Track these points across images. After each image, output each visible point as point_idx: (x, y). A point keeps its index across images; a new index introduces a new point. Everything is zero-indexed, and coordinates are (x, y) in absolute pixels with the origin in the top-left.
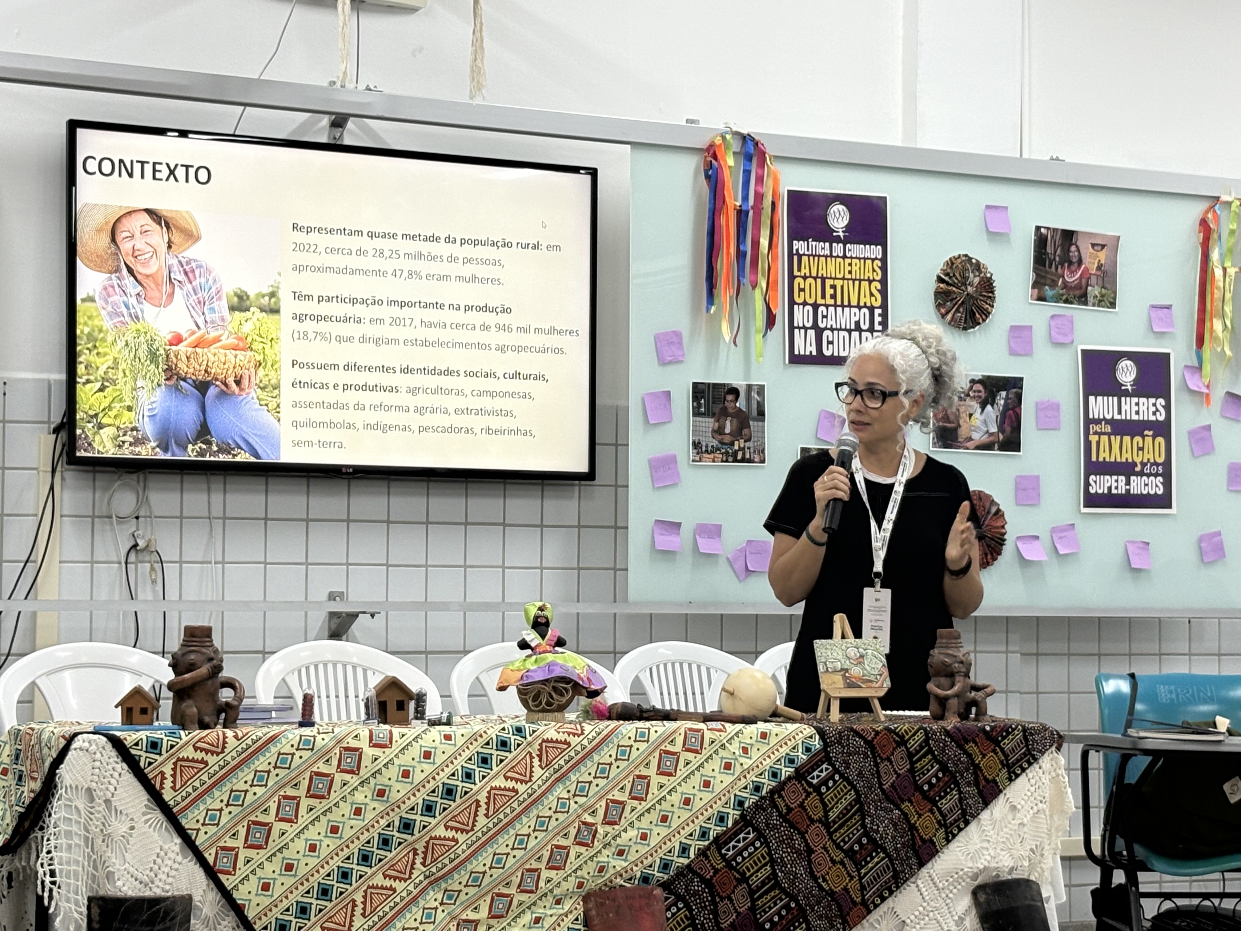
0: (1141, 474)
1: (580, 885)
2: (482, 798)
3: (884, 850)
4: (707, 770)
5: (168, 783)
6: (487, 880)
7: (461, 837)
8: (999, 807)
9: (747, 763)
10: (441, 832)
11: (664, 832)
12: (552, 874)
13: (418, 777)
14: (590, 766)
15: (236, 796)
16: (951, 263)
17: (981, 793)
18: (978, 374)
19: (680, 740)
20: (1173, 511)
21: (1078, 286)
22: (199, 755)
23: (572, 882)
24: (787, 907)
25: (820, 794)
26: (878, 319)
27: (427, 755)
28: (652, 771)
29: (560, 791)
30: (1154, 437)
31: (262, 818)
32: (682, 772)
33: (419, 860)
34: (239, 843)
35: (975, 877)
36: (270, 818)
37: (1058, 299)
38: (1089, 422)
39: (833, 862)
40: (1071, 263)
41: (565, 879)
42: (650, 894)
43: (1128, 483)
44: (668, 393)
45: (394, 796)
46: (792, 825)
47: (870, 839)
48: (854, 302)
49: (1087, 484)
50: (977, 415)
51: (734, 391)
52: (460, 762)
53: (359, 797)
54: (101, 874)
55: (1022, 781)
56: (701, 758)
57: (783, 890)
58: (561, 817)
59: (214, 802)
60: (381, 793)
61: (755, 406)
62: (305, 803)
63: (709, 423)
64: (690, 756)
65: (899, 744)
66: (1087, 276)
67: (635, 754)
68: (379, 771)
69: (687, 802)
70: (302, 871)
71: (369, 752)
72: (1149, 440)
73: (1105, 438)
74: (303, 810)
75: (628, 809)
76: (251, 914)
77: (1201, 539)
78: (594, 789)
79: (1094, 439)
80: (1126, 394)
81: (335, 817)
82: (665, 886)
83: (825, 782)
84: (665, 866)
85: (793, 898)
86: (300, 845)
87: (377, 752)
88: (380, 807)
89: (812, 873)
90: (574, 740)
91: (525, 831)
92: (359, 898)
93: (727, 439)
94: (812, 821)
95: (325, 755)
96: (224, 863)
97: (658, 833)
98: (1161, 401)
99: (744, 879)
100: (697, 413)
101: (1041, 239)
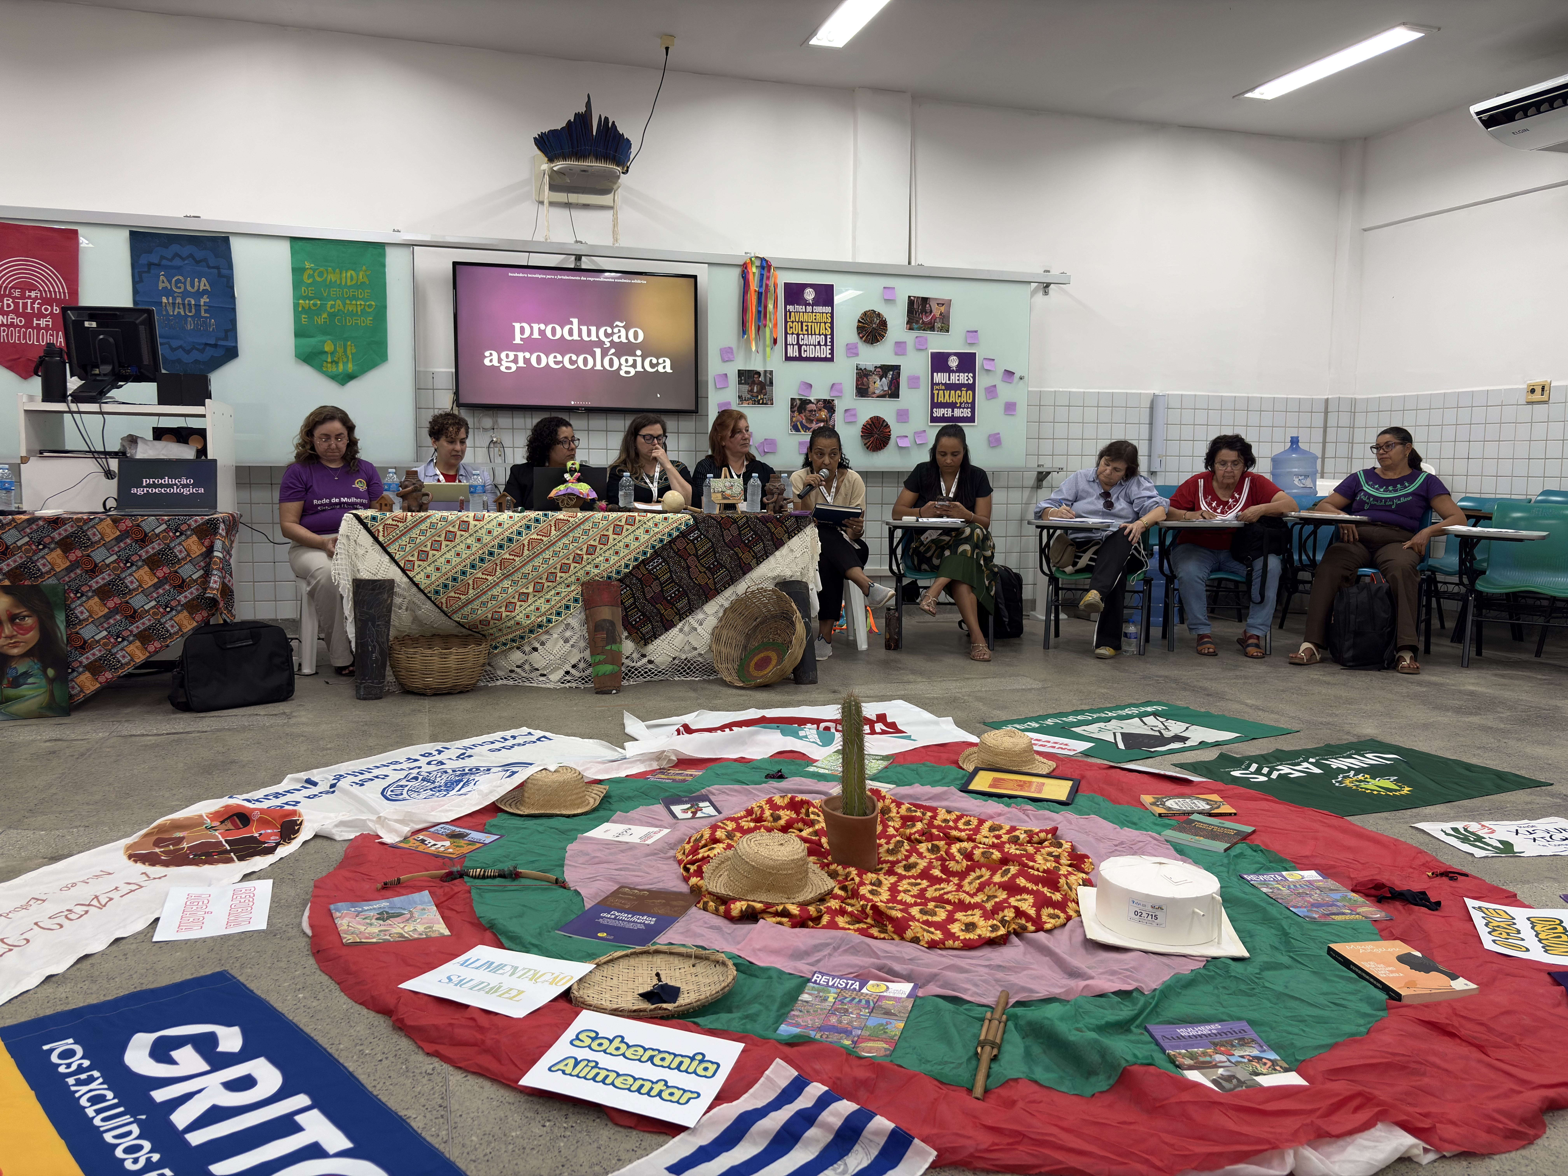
0: (960, 407)
1: (578, 580)
2: (526, 543)
3: (726, 568)
4: (637, 532)
5: (381, 534)
6: (530, 576)
7: (517, 559)
8: (784, 550)
9: (656, 530)
10: (507, 556)
11: (617, 558)
12: (563, 575)
13: (495, 533)
14: (579, 531)
15: (412, 540)
16: (865, 313)
17: (774, 544)
18: (879, 364)
19: (624, 520)
20: (976, 424)
21: (930, 323)
22: (394, 523)
23: (573, 578)
24: (678, 590)
25: (694, 544)
26: (829, 340)
27: (500, 525)
28: (610, 533)
29: (565, 540)
30: (967, 391)
31: (424, 549)
32: (625, 533)
33: (498, 568)
34: (415, 559)
35: (774, 579)
36: (428, 549)
37: (919, 329)
38: (933, 384)
39: (701, 572)
40: (926, 313)
41: (570, 577)
42: (609, 584)
43: (953, 411)
44: (726, 375)
45: (485, 541)
46: (680, 556)
47: (718, 563)
48: (817, 332)
49: (932, 412)
51: (758, 373)
52: (515, 528)
53: (469, 541)
54: (356, 570)
55: (795, 539)
56: (634, 528)
57: (676, 583)
58: (565, 551)
59: (404, 541)
60: (479, 540)
61: (768, 380)
62: (444, 543)
63: (746, 388)
64: (629, 527)
65: (733, 523)
66: (934, 318)
67: (601, 525)
68: (477, 531)
69: (627, 546)
70: (444, 570)
71: (472, 523)
72: (964, 392)
73: (941, 392)
74: (443, 546)
75: (598, 549)
76: (422, 587)
77: (990, 436)
78: (581, 540)
79: (936, 392)
81: (458, 549)
82: (619, 580)
83: (696, 539)
84: (618, 572)
85: (681, 587)
86: (442, 560)
87: (476, 523)
88: (479, 545)
89: (690, 577)
90: (571, 520)
91: (547, 557)
92: (471, 582)
93: (755, 394)
94: (690, 555)
95: (452, 523)
96: (408, 567)
97: (614, 559)
98: (971, 375)
99: (657, 578)
101: (911, 302)
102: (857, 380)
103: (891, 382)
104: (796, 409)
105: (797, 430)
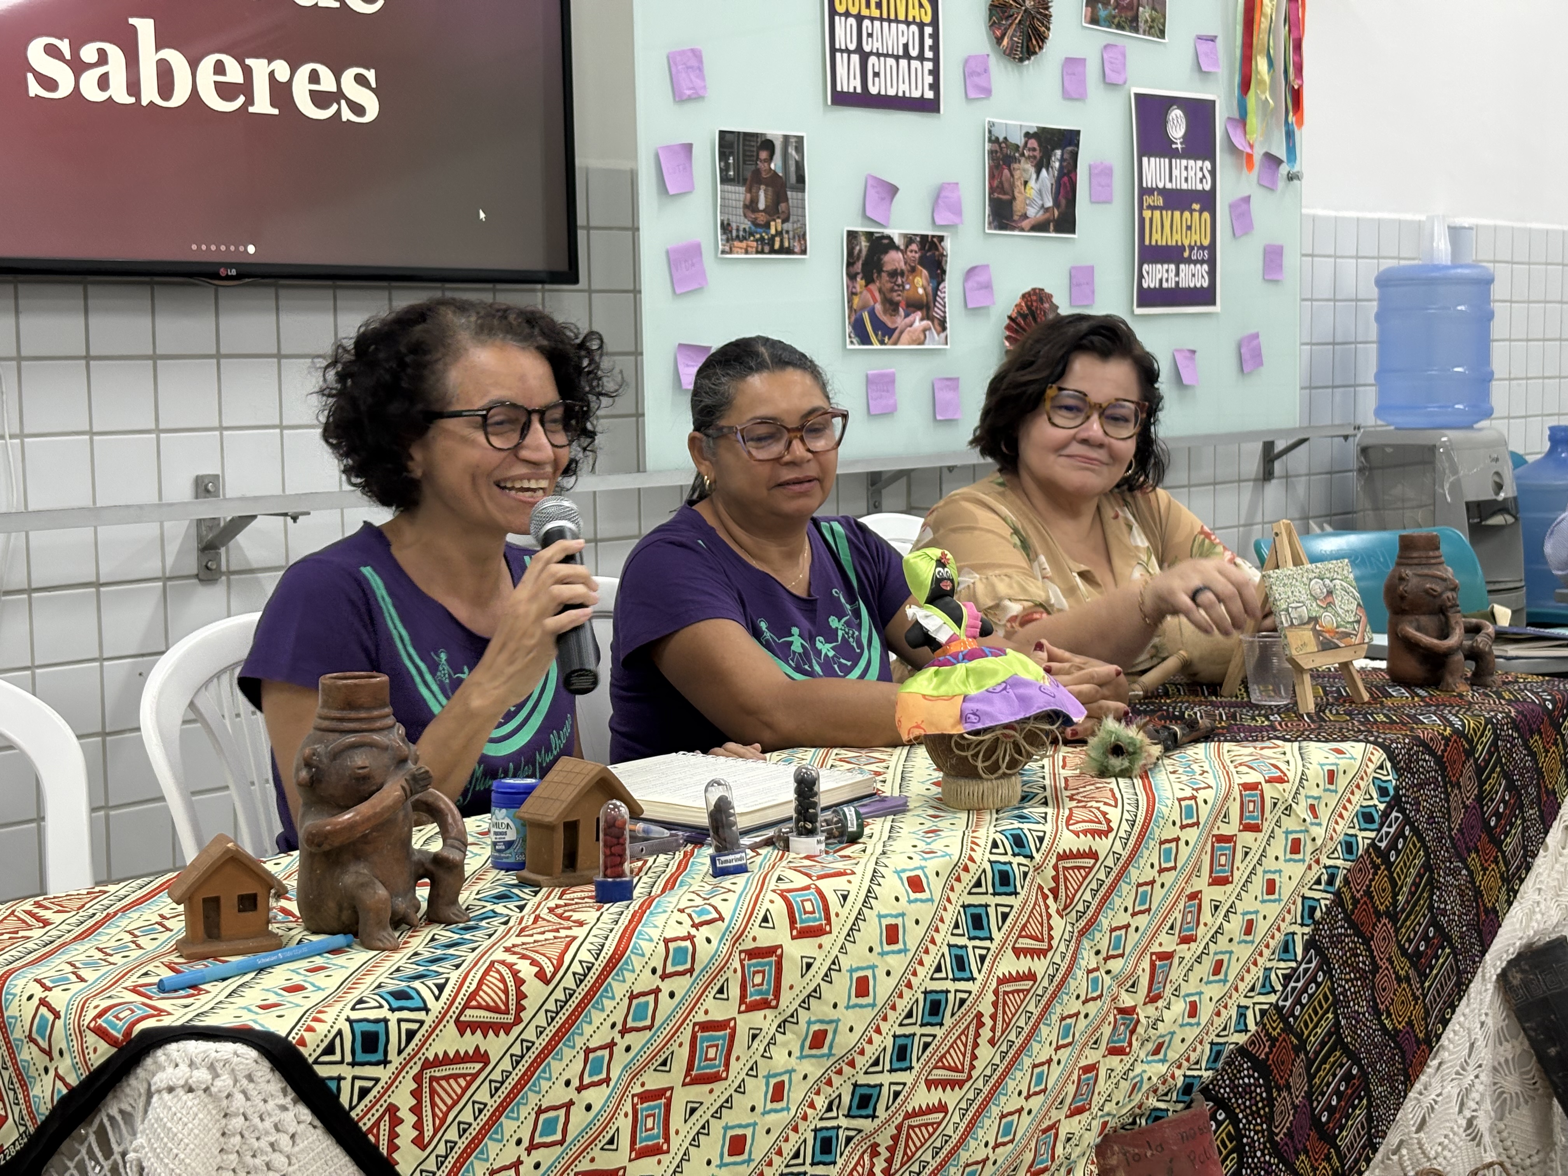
0: (1189, 261)
1: (1103, 1129)
2: (986, 1006)
3: (1449, 941)
4: (1270, 860)
5: (407, 1132)
7: (951, 1098)
9: (1316, 833)
10: (920, 1095)
11: (1218, 991)
12: (1074, 1124)
13: (883, 989)
14: (1126, 895)
15: (548, 1123)
17: (1542, 816)
18: (1033, 125)
19: (1235, 808)
20: (1217, 308)
22: (469, 1042)
23: (1095, 1129)
24: (1347, 1076)
25: (1389, 865)
26: (928, 42)
27: (892, 935)
28: (1204, 881)
29: (1088, 956)
31: (604, 1162)
32: (1240, 870)
36: (620, 1156)
38: (1141, 191)
39: (1398, 981)
41: (1089, 1126)
44: (689, 147)
46: (1357, 930)
47: (1437, 927)
48: (901, 15)
49: (1141, 277)
50: (1032, 183)
51: (768, 145)
52: (944, 937)
53: (779, 1059)
56: (1262, 839)
57: (1344, 1048)
58: (1092, 1009)
59: (504, 1148)
60: (818, 1040)
61: (792, 169)
62: (681, 1098)
63: (739, 193)
64: (1249, 839)
65: (1468, 755)
67: (1181, 852)
68: (816, 993)
69: (1246, 927)
71: (794, 951)
72: (1196, 215)
74: (677, 1118)
75: (1175, 963)
77: (1241, 343)
78: (1132, 939)
79: (1147, 214)
80: (1177, 154)
81: (737, 1116)
82: (1212, 1090)
83: (1394, 843)
84: (1214, 1057)
85: (1355, 1058)
87: (808, 947)
88: (816, 1070)
89: (1375, 1008)
90: (1102, 847)
91: (1045, 1054)
94: (1379, 916)
95: (716, 980)
97: (1210, 997)
99: (1301, 1044)
100: (725, 180)
102: (992, 177)
103: (1059, 181)
104: (858, 266)
105: (865, 339)
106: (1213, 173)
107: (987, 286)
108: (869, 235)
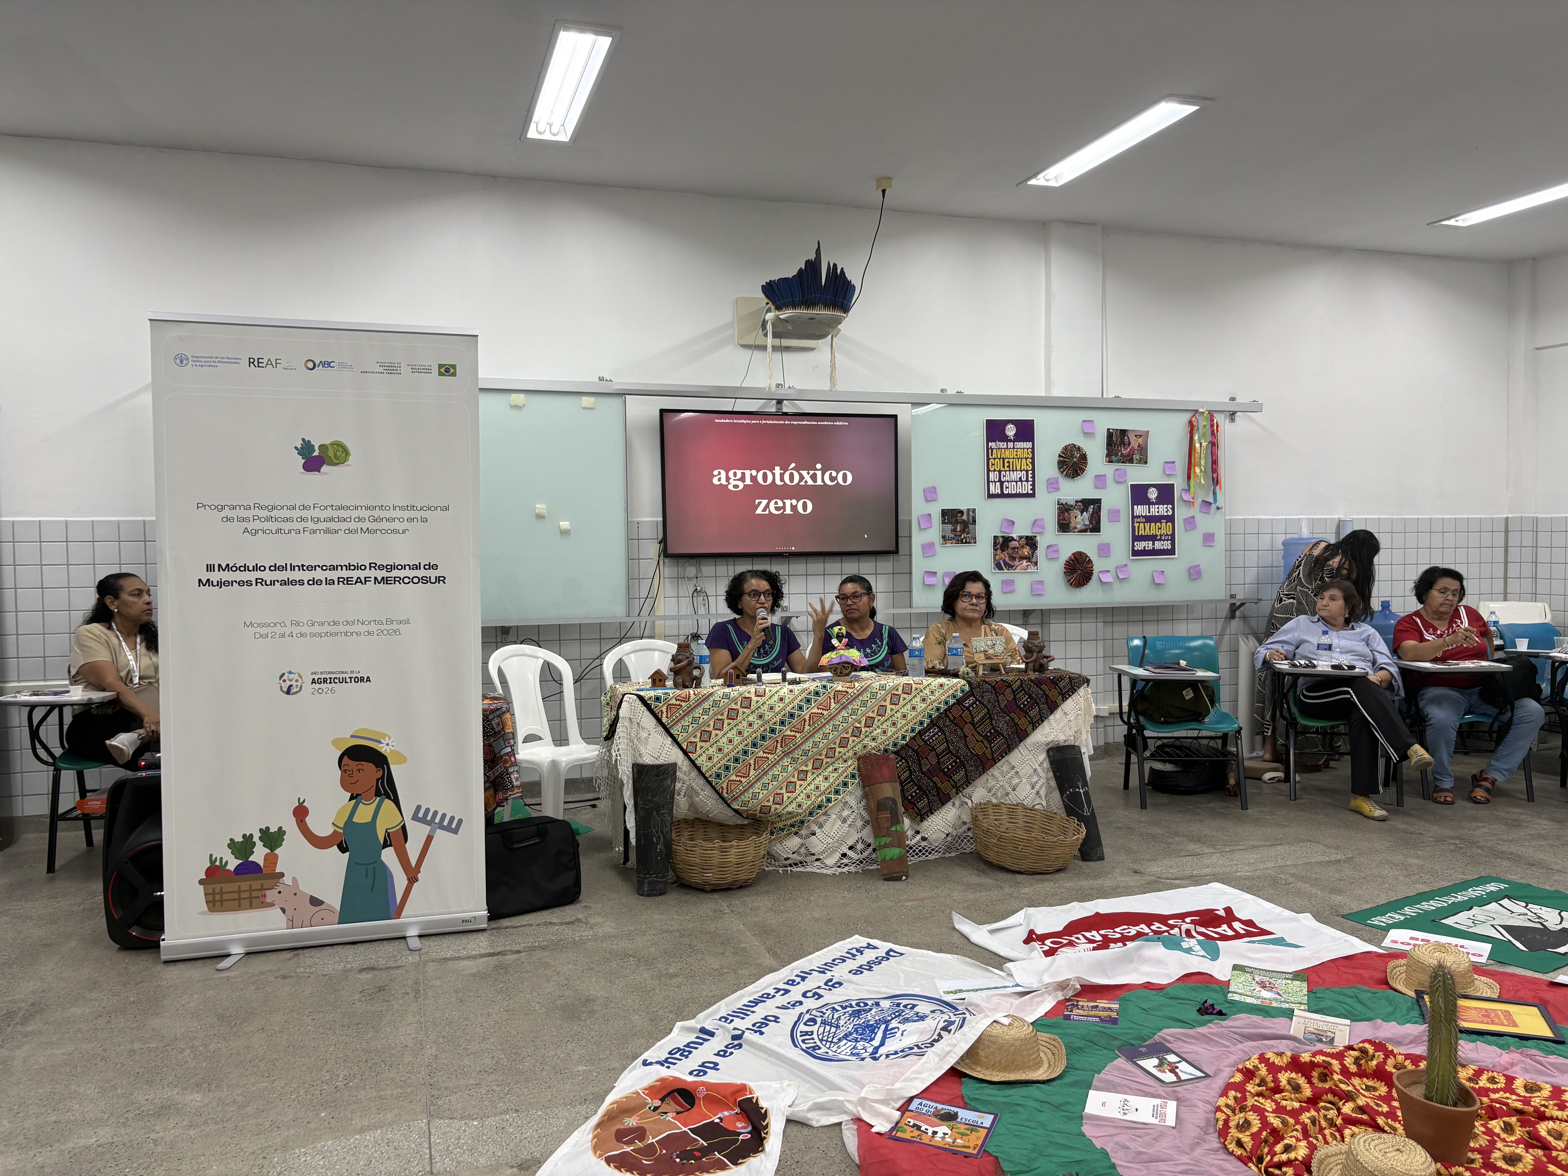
0: (1160, 540)
1: (855, 754)
2: (807, 718)
3: (1003, 735)
4: (914, 702)
5: (664, 715)
6: (811, 753)
7: (798, 735)
8: (1058, 714)
9: (933, 698)
10: (788, 733)
11: (894, 730)
12: (842, 749)
13: (777, 709)
14: (858, 702)
15: (695, 720)
16: (1066, 447)
17: (1049, 708)
18: (1079, 498)
19: (901, 689)
20: (1176, 556)
21: (1129, 455)
22: (678, 703)
23: (851, 753)
24: (955, 761)
25: (970, 711)
26: (1030, 476)
27: (781, 699)
28: (887, 703)
29: (844, 713)
30: (1166, 523)
31: (707, 729)
32: (902, 703)
33: (779, 745)
34: (697, 740)
35: (1047, 744)
36: (711, 729)
37: (1118, 461)
38: (1134, 517)
39: (978, 742)
40: (1125, 445)
41: (848, 752)
42: (887, 758)
43: (1154, 544)
44: (930, 515)
45: (766, 718)
46: (956, 725)
47: (995, 730)
48: (1019, 469)
49: (1133, 546)
50: (1079, 517)
51: (961, 512)
52: (797, 702)
53: (751, 719)
54: (637, 754)
55: (1069, 701)
56: (910, 697)
57: (953, 754)
58: (845, 725)
59: (687, 721)
60: (761, 717)
62: (726, 722)
64: (906, 696)
65: (1008, 687)
66: (1133, 450)
67: (879, 695)
68: (759, 707)
69: (904, 716)
70: (726, 751)
71: (755, 699)
72: (1164, 524)
73: (1142, 525)
74: (725, 725)
75: (876, 720)
76: (704, 770)
77: (1190, 568)
78: (860, 712)
79: (1136, 525)
80: (1153, 503)
81: (740, 727)
82: (896, 753)
83: (971, 705)
84: (895, 745)
85: (958, 757)
86: (725, 740)
87: (759, 699)
88: (760, 722)
89: (967, 747)
90: (850, 691)
91: (828, 731)
92: (752, 762)
93: (958, 534)
94: (966, 723)
95: (735, 701)
96: (691, 749)
97: (891, 731)
98: (1170, 506)
99: (934, 749)
100: (943, 523)
101: (1110, 435)
102: (1059, 515)
103: (1092, 515)
104: (998, 546)
105: (1001, 568)
106: (1173, 509)
107: (1057, 551)
108: (1003, 537)
